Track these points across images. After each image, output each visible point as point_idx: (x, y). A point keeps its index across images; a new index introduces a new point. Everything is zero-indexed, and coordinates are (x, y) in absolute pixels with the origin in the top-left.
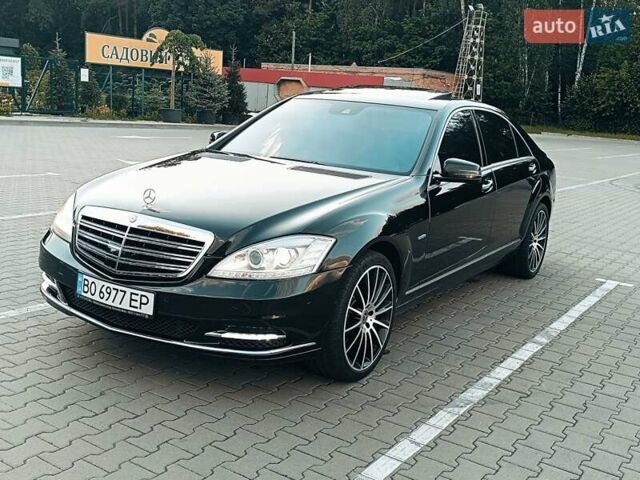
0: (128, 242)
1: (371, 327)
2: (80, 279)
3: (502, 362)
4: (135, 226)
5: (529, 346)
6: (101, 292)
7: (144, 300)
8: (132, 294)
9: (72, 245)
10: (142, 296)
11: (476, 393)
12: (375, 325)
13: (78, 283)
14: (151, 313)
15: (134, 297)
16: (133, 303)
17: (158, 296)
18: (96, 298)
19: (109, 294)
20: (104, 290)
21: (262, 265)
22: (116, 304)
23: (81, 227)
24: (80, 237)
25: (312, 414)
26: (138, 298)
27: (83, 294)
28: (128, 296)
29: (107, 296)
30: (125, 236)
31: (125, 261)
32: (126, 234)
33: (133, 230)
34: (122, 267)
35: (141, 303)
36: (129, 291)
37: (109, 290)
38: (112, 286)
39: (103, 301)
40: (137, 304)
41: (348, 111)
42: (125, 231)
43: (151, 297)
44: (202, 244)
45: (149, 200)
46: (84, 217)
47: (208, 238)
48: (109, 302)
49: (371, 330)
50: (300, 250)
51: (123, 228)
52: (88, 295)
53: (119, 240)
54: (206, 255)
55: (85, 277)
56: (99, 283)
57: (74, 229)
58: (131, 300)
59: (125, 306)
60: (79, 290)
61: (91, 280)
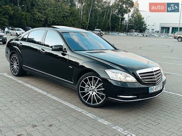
13: (149, 90)
23: (141, 76)
24: (142, 79)
27: (151, 92)
29: (157, 89)
34: (157, 81)
36: (160, 85)
38: (157, 86)
39: (156, 91)
42: (153, 72)
44: (159, 70)
46: (139, 74)
52: (153, 91)
53: (154, 75)
55: (151, 87)
56: (155, 87)
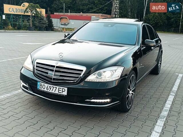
0: (56, 71)
1: (131, 94)
2: (38, 84)
3: (166, 102)
4: (58, 65)
5: (170, 96)
6: (47, 88)
7: (64, 90)
8: (59, 88)
9: (34, 72)
10: (63, 89)
11: (165, 113)
12: (132, 93)
13: (38, 85)
14: (66, 95)
15: (60, 89)
16: (59, 91)
17: (68, 89)
18: (45, 90)
19: (51, 88)
20: (48, 87)
21: (102, 77)
22: (53, 92)
23: (37, 66)
24: (36, 70)
25: (120, 124)
26: (61, 89)
27: (40, 89)
28: (57, 89)
29: (49, 89)
30: (55, 69)
31: (55, 77)
32: (55, 68)
33: (57, 67)
34: (54, 79)
35: (62, 91)
36: (58, 87)
37: (50, 87)
38: (51, 86)
39: (48, 91)
40: (61, 92)
41: (110, 26)
42: (54, 67)
43: (66, 89)
44: (82, 71)
45: (61, 57)
46: (37, 63)
47: (84, 69)
48: (51, 91)
49: (131, 95)
50: (114, 71)
51: (54, 66)
52: (42, 89)
53: (53, 71)
54: (84, 74)
55: (40, 83)
56: (46, 85)
57: (34, 67)
58: (59, 90)
59: (57, 92)
60: (38, 87)
61: (43, 84)
